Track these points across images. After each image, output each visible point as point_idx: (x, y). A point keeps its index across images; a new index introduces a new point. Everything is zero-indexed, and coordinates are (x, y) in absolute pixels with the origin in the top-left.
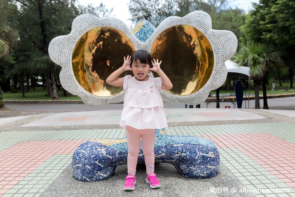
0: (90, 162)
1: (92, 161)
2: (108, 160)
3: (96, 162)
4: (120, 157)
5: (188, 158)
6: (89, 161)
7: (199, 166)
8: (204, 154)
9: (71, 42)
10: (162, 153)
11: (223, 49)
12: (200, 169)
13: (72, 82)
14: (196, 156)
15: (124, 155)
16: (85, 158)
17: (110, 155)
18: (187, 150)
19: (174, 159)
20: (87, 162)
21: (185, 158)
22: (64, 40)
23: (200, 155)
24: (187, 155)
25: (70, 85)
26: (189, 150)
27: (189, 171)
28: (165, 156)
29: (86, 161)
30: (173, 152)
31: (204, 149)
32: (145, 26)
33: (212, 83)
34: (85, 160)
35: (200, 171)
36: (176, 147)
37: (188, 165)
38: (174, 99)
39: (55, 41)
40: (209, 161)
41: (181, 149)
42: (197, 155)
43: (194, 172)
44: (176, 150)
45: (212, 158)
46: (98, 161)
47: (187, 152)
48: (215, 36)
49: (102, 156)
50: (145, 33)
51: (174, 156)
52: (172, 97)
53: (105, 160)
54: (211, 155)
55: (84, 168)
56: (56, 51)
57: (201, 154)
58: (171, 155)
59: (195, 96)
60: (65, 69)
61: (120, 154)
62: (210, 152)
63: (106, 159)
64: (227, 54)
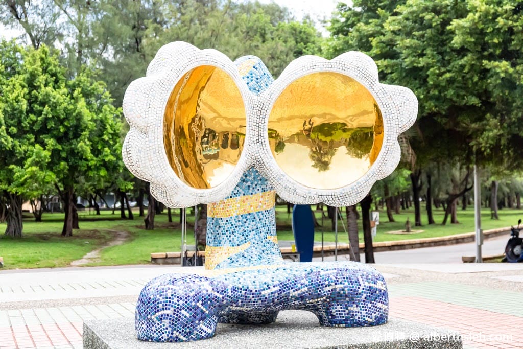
0: (189, 304)
1: (191, 302)
2: (216, 300)
3: (198, 304)
4: (235, 296)
5: (347, 292)
6: (186, 302)
7: (364, 304)
8: (371, 285)
9: (164, 89)
10: (302, 288)
11: (399, 115)
12: (366, 310)
13: (159, 159)
14: (359, 288)
15: (241, 292)
16: (178, 297)
17: (218, 292)
18: (344, 278)
19: (322, 297)
20: (183, 304)
21: (342, 292)
22: (154, 85)
23: (365, 286)
24: (345, 287)
25: (155, 165)
26: (347, 278)
27: (348, 314)
28: (307, 292)
29: (181, 302)
30: (322, 284)
31: (370, 277)
32: (257, 67)
33: (380, 169)
34: (178, 301)
35: (366, 313)
36: (326, 275)
37: (346, 305)
38: (312, 195)
39: (140, 86)
40: (379, 296)
41: (334, 278)
42: (360, 285)
43: (356, 315)
44: (325, 280)
45: (382, 291)
46: (200, 302)
47: (345, 281)
48: (385, 95)
49: (207, 294)
50: (257, 79)
51: (323, 290)
52: (309, 193)
53: (211, 301)
54: (379, 285)
55: (177, 315)
56: (142, 103)
57: (367, 284)
58: (318, 289)
59: (351, 190)
60: (153, 135)
61: (234, 290)
62: (378, 281)
63: (213, 299)
64: (404, 123)
